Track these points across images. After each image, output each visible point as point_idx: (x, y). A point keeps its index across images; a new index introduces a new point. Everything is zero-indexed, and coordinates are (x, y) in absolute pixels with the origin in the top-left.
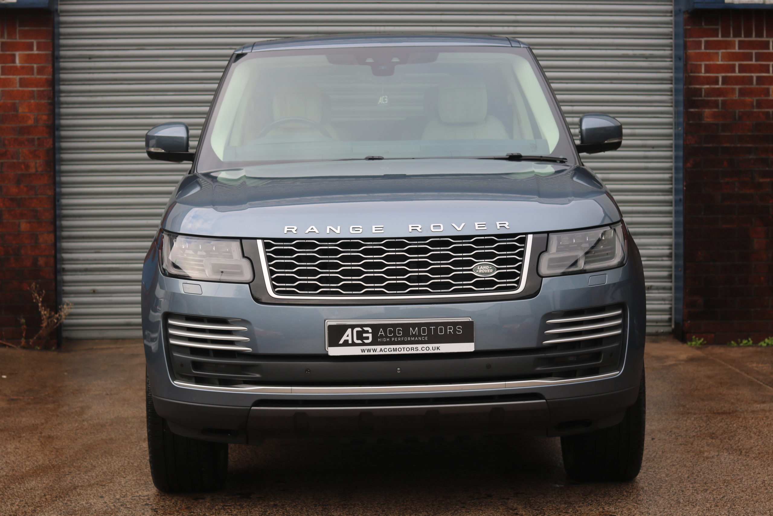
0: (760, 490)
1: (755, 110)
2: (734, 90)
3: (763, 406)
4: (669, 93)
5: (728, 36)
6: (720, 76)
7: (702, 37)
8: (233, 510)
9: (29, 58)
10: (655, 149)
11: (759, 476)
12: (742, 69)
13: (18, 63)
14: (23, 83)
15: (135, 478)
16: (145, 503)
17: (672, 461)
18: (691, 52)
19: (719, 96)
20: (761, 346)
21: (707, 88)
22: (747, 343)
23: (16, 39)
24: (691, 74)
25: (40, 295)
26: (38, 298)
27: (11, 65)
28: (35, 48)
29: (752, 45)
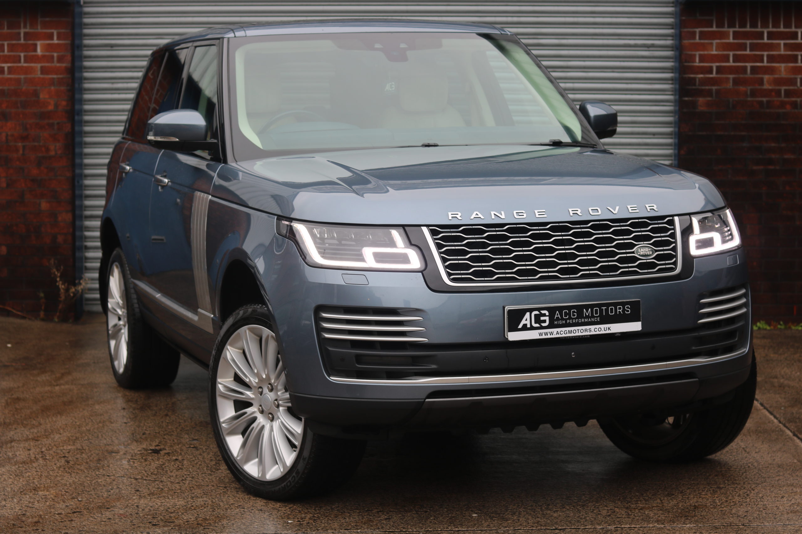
1: (749, 99)
2: (728, 79)
4: (670, 82)
5: (723, 26)
6: (714, 65)
7: (697, 28)
9: (50, 48)
10: (656, 136)
12: (737, 59)
13: (39, 51)
14: (44, 70)
15: (69, 435)
18: (686, 42)
19: (713, 85)
21: (702, 78)
23: (37, 29)
24: (686, 64)
25: (58, 270)
26: (56, 273)
27: (33, 53)
28: (55, 37)
29: (746, 35)
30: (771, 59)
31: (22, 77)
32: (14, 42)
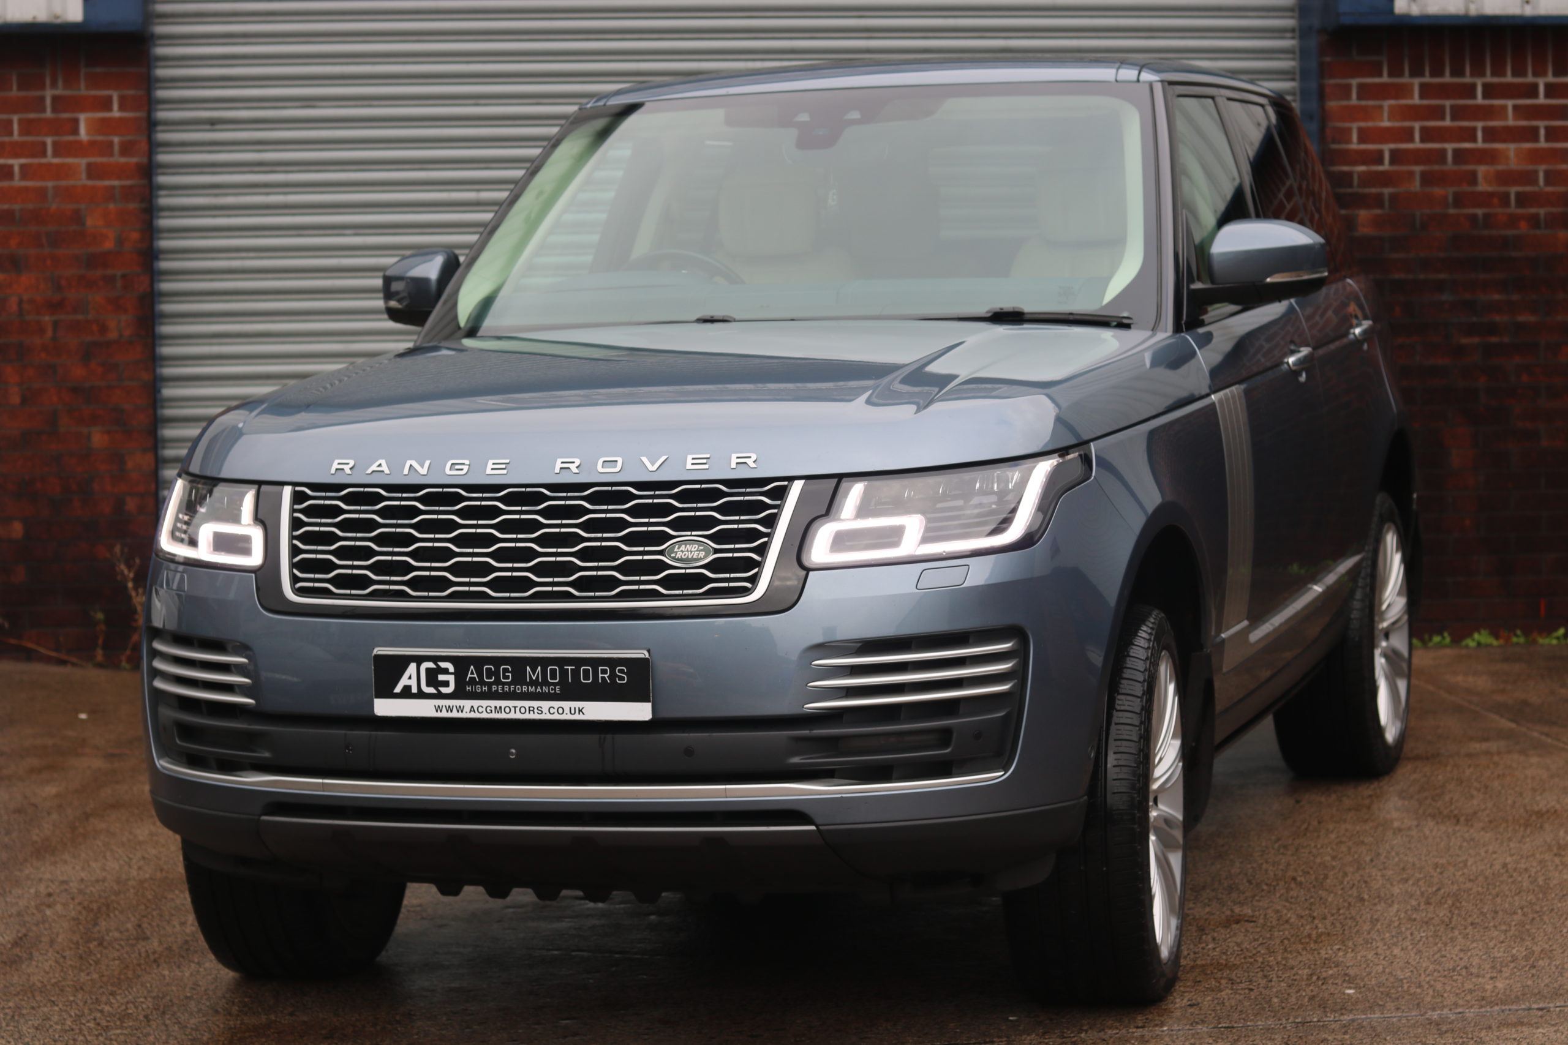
0: (1501, 879)
1: (1452, 211)
2: (1411, 174)
3: (1485, 746)
5: (1400, 74)
6: (1387, 148)
7: (1353, 76)
9: (105, 126)
11: (1494, 856)
12: (1428, 135)
13: (83, 133)
14: (93, 172)
17: (1338, 837)
18: (1331, 104)
19: (1385, 185)
20: (1467, 647)
21: (1364, 172)
22: (1440, 643)
23: (79, 89)
24: (1334, 146)
25: (129, 567)
26: (126, 572)
27: (71, 138)
28: (115, 106)
29: (1444, 91)
30: (1491, 135)
31: (50, 184)
32: (32, 116)
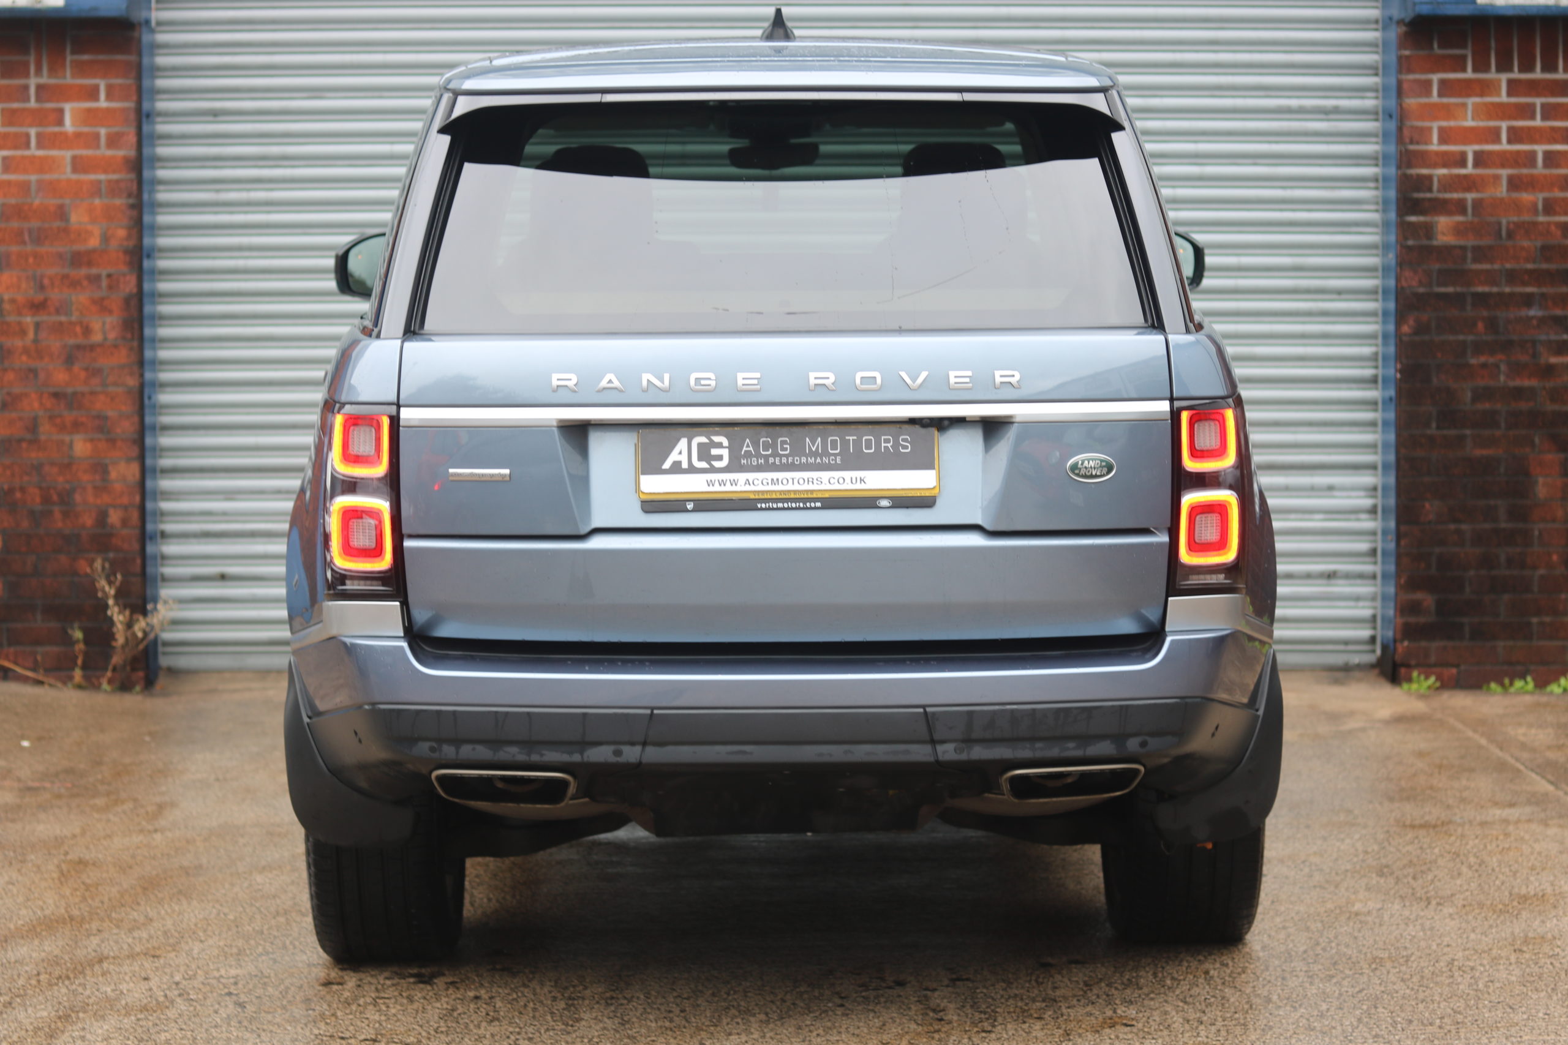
1: (1541, 219)
2: (1497, 178)
4: (1372, 185)
5: (1486, 69)
6: (1470, 150)
7: (1434, 72)
8: (391, 1006)
9: (91, 117)
10: (1343, 296)
13: (69, 125)
14: (79, 165)
15: (222, 943)
16: (226, 990)
18: (1411, 102)
19: (1468, 189)
20: (1551, 693)
21: (1444, 175)
22: (1522, 688)
23: (65, 77)
24: (1412, 147)
25: (110, 583)
26: (107, 588)
27: (56, 129)
28: (102, 95)
29: (1533, 87)
31: (33, 178)
32: (15, 105)
